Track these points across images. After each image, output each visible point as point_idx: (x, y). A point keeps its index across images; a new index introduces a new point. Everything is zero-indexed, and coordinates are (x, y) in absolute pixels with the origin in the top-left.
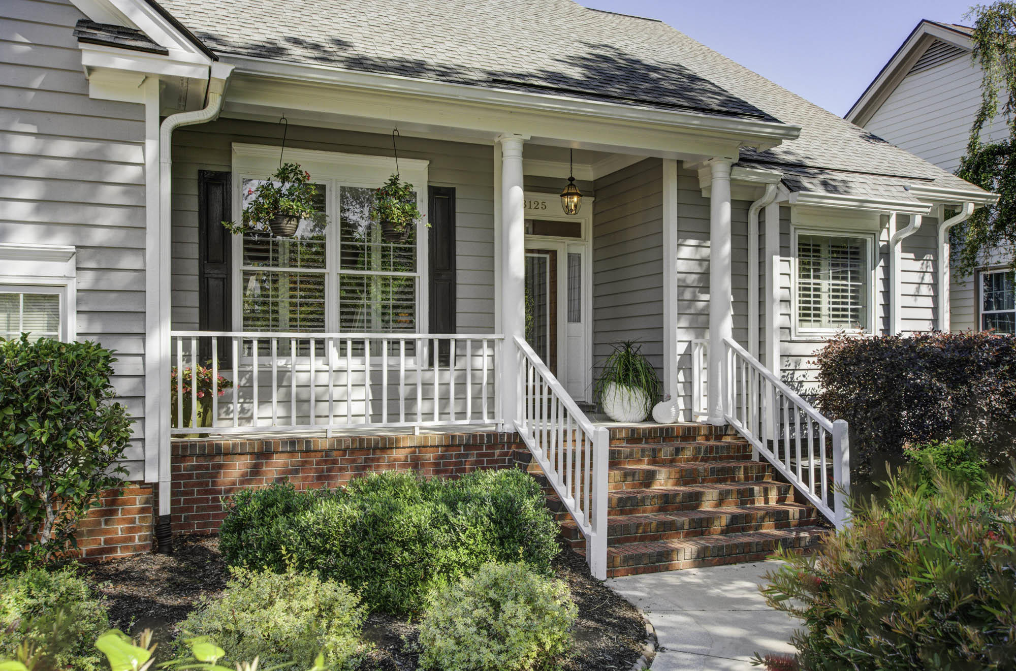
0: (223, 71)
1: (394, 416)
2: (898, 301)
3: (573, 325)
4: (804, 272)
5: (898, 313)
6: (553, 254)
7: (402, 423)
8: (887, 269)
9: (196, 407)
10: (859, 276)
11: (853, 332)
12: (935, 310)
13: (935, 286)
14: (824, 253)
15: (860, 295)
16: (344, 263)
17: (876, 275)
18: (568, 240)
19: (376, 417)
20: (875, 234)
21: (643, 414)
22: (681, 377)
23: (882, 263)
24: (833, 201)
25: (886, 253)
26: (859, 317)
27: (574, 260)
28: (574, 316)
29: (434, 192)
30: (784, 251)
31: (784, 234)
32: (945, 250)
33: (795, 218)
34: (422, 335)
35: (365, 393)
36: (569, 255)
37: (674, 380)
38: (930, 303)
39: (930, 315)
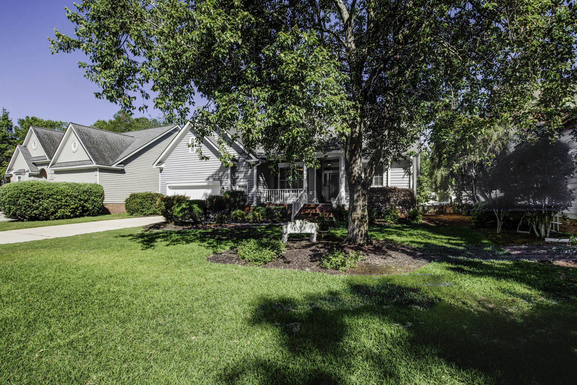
0: (258, 160)
2: (389, 179)
5: (389, 181)
10: (381, 175)
11: (379, 185)
12: (410, 181)
15: (382, 179)
17: (385, 174)
20: (385, 166)
23: (386, 172)
25: (387, 170)
26: (382, 184)
38: (408, 179)
39: (408, 182)
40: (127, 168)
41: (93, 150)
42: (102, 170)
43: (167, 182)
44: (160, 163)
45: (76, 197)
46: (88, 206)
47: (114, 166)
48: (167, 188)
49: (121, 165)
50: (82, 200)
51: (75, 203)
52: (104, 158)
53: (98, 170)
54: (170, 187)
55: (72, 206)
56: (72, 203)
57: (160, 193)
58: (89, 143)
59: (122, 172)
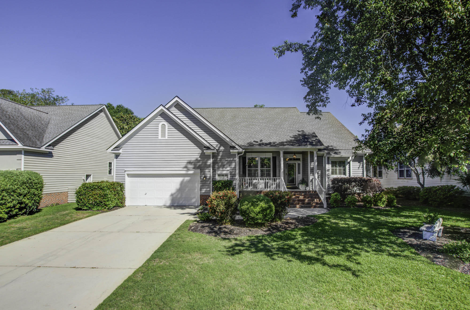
0: (244, 151)
1: (268, 188)
2: (351, 170)
3: (299, 175)
4: (332, 167)
5: (351, 172)
6: (295, 163)
7: (266, 189)
8: (350, 166)
9: (242, 186)
10: (344, 166)
11: (343, 176)
12: (363, 172)
13: (363, 167)
14: (337, 163)
15: (345, 170)
16: (261, 168)
17: (347, 167)
18: (298, 161)
19: (265, 188)
20: (347, 160)
21: (305, 189)
22: (311, 183)
23: (348, 164)
24: (336, 156)
25: (349, 163)
26: (345, 174)
27: (299, 165)
28: (299, 173)
29: (273, 157)
30: (328, 163)
31: (328, 161)
32: (365, 161)
33: (330, 159)
34: (272, 177)
35: (264, 185)
36: (298, 164)
37: (310, 184)
38: (362, 170)
39: (362, 172)
40: (56, 151)
41: (12, 127)
42: (27, 153)
43: (126, 169)
44: (118, 148)
45: (14, 191)
46: (27, 202)
47: (43, 149)
48: (126, 176)
49: (50, 147)
50: (21, 195)
51: (13, 200)
52: (29, 138)
53: (23, 152)
54: (128, 175)
55: (9, 205)
56: (9, 200)
57: (115, 180)
58: (5, 117)
59: (50, 155)
